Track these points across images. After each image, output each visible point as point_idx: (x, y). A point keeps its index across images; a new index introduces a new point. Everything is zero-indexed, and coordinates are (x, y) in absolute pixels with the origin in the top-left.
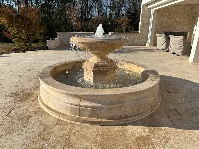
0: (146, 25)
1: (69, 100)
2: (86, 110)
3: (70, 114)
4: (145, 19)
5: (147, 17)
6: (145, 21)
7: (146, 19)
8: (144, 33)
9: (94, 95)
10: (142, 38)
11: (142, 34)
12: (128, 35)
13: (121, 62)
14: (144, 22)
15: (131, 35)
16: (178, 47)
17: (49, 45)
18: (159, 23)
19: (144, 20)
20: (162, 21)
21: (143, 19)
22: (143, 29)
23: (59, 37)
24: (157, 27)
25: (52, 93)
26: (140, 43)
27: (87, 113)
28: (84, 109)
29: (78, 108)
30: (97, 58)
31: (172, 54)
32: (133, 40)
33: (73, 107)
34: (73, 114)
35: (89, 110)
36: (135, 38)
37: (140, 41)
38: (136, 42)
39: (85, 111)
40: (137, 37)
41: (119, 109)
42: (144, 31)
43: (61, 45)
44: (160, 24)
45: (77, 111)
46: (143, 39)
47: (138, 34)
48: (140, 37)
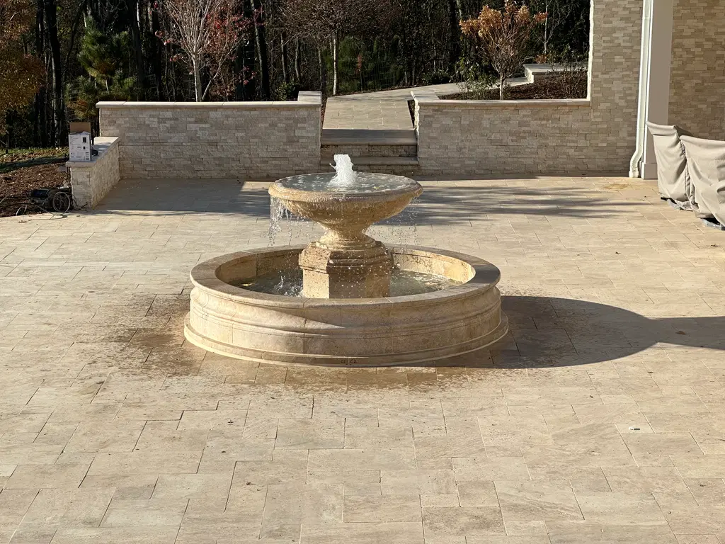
0: (623, 55)
1: (282, 321)
2: (317, 337)
3: (284, 351)
4: (616, 23)
5: (625, 9)
6: (619, 34)
7: (622, 24)
8: (617, 100)
9: (333, 306)
10: (608, 132)
11: (603, 106)
12: (522, 113)
13: (418, 252)
14: (611, 41)
15: (541, 115)
16: (719, 191)
17: (82, 183)
18: (698, 45)
19: (614, 30)
20: (717, 33)
21: (605, 23)
22: (611, 81)
23: (112, 129)
24: (689, 67)
25: (240, 313)
26: (600, 161)
27: (319, 345)
28: (313, 337)
29: (301, 337)
30: (337, 236)
31: (706, 222)
32: (552, 142)
33: (290, 336)
34: (291, 350)
35: (323, 338)
36: (565, 132)
37: (598, 149)
38: (572, 152)
39: (316, 341)
40: (576, 126)
41: (384, 336)
42: (614, 88)
43: (122, 178)
44: (708, 45)
45: (300, 342)
46: (611, 138)
47: (578, 106)
48: (592, 124)
